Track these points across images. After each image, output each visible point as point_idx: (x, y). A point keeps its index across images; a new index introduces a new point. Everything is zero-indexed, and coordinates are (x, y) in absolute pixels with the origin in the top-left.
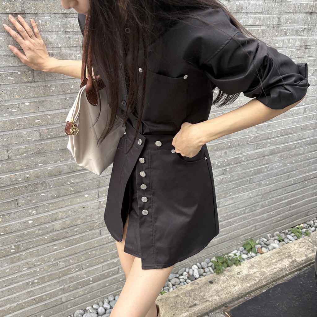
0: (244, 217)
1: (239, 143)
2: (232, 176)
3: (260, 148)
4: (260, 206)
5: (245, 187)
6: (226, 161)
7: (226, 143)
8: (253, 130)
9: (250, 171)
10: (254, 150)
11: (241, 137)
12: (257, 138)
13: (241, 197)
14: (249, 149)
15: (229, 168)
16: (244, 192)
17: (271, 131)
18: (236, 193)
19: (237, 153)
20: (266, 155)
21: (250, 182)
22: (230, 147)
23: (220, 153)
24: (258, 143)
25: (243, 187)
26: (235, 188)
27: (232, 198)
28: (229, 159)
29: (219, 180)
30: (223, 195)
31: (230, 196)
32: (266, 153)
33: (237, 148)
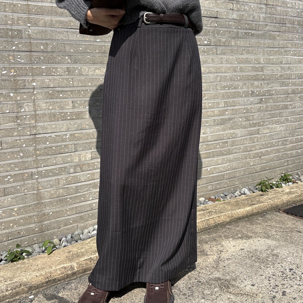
0: (278, 149)
1: (270, 77)
2: (267, 106)
3: (284, 86)
4: (289, 141)
5: (277, 119)
6: (262, 91)
7: (261, 76)
8: (278, 69)
9: (280, 105)
10: (281, 87)
11: (271, 73)
12: (281, 76)
13: (274, 128)
14: (277, 84)
15: (265, 98)
16: (276, 125)
17: (291, 73)
18: (271, 124)
19: (269, 86)
20: (289, 93)
21: (280, 115)
22: (263, 80)
23: (258, 83)
24: (283, 80)
25: (275, 119)
26: (269, 118)
27: (268, 128)
28: (264, 90)
29: (258, 107)
30: (262, 123)
31: (266, 125)
32: (290, 91)
33: (269, 82)
